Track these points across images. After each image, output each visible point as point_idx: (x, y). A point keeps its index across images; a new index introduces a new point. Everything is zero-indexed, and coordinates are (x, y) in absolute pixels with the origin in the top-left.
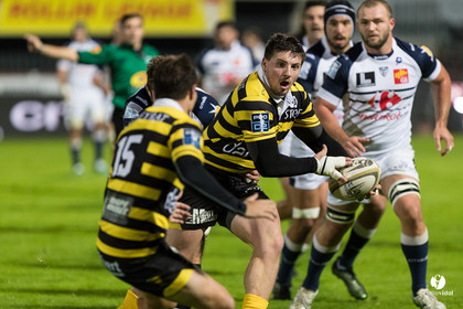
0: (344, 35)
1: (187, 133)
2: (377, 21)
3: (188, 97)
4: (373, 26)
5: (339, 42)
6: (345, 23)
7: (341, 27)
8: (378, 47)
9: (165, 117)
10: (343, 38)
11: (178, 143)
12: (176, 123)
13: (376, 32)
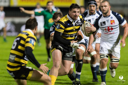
0: (93, 10)
1: (31, 40)
2: (105, 6)
3: (35, 30)
4: (104, 8)
5: (92, 12)
6: (94, 6)
7: (92, 8)
8: (106, 14)
9: (27, 33)
10: (93, 11)
11: (28, 42)
12: (29, 36)
13: (105, 9)
